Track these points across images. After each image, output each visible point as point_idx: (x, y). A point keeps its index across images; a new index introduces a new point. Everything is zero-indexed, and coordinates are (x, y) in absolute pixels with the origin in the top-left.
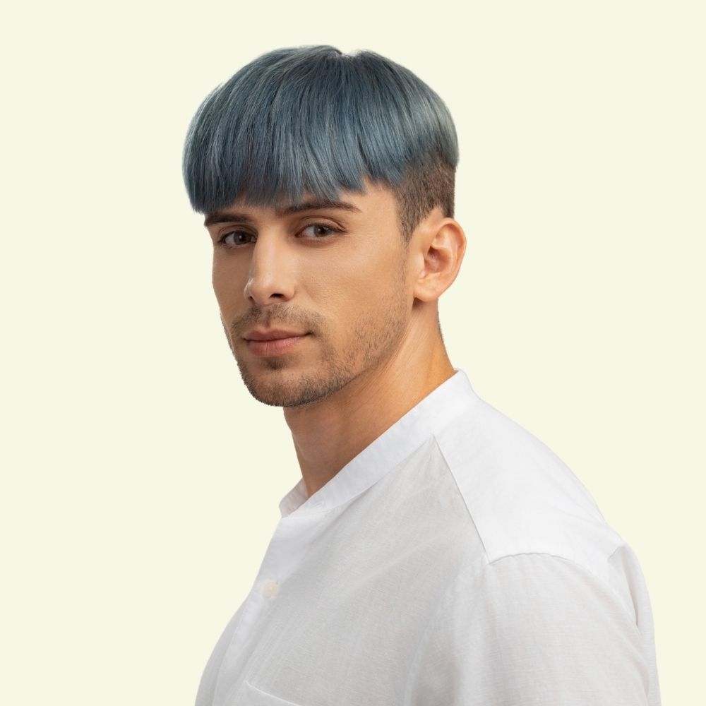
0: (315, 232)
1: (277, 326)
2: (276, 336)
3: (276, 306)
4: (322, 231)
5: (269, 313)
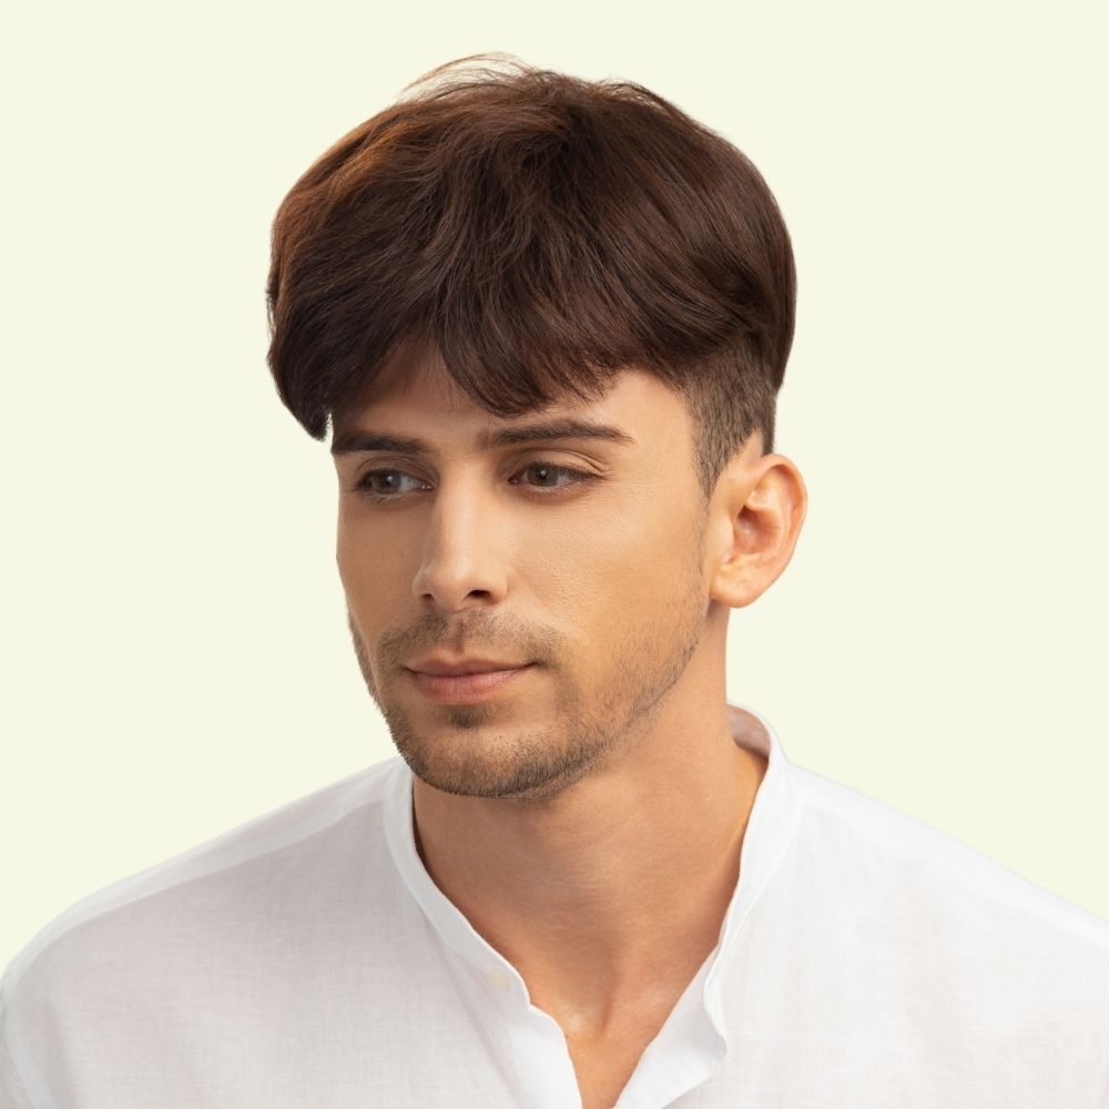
3: (474, 614)
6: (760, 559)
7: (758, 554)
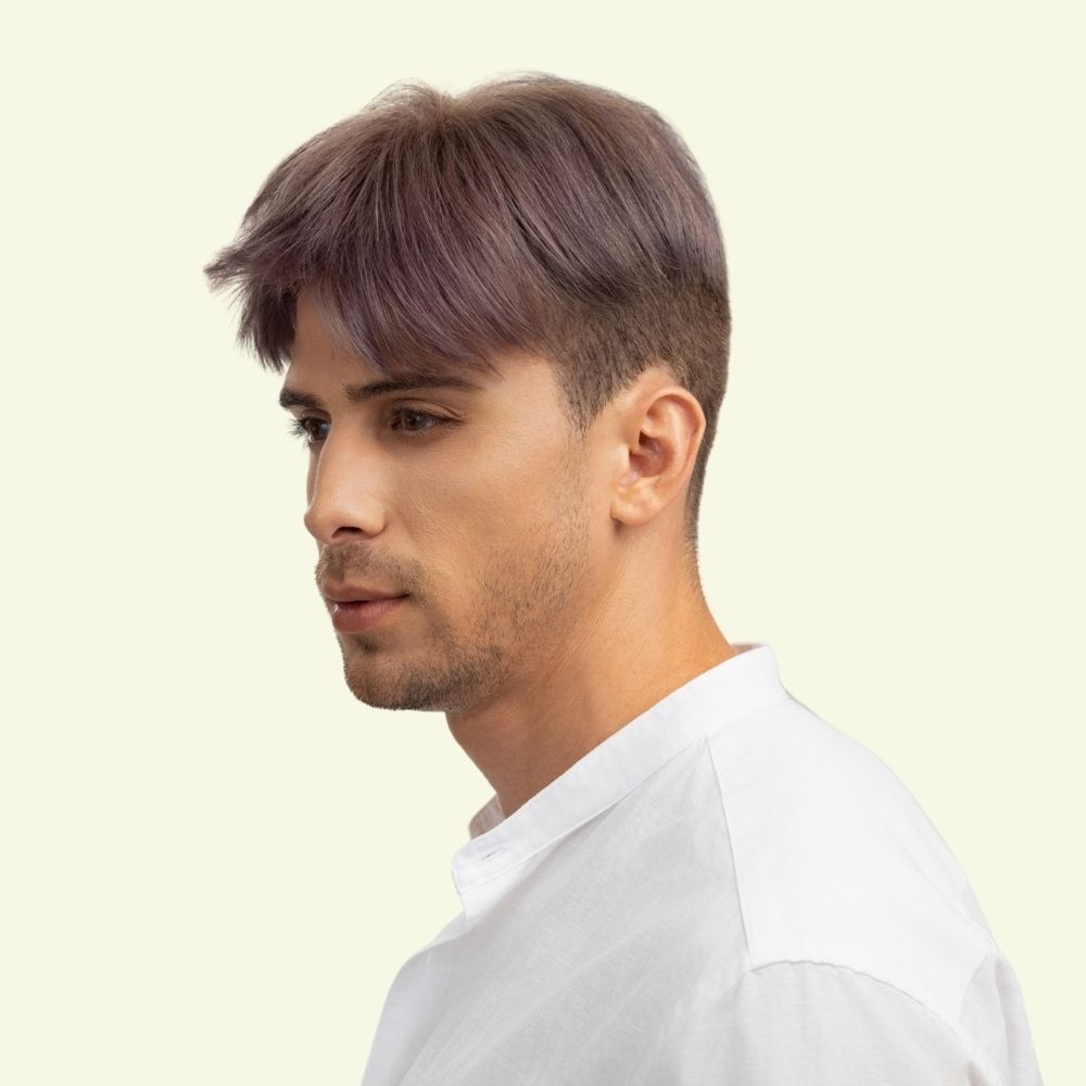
1: (353, 580)
2: (354, 596)
6: (658, 481)
7: (657, 477)
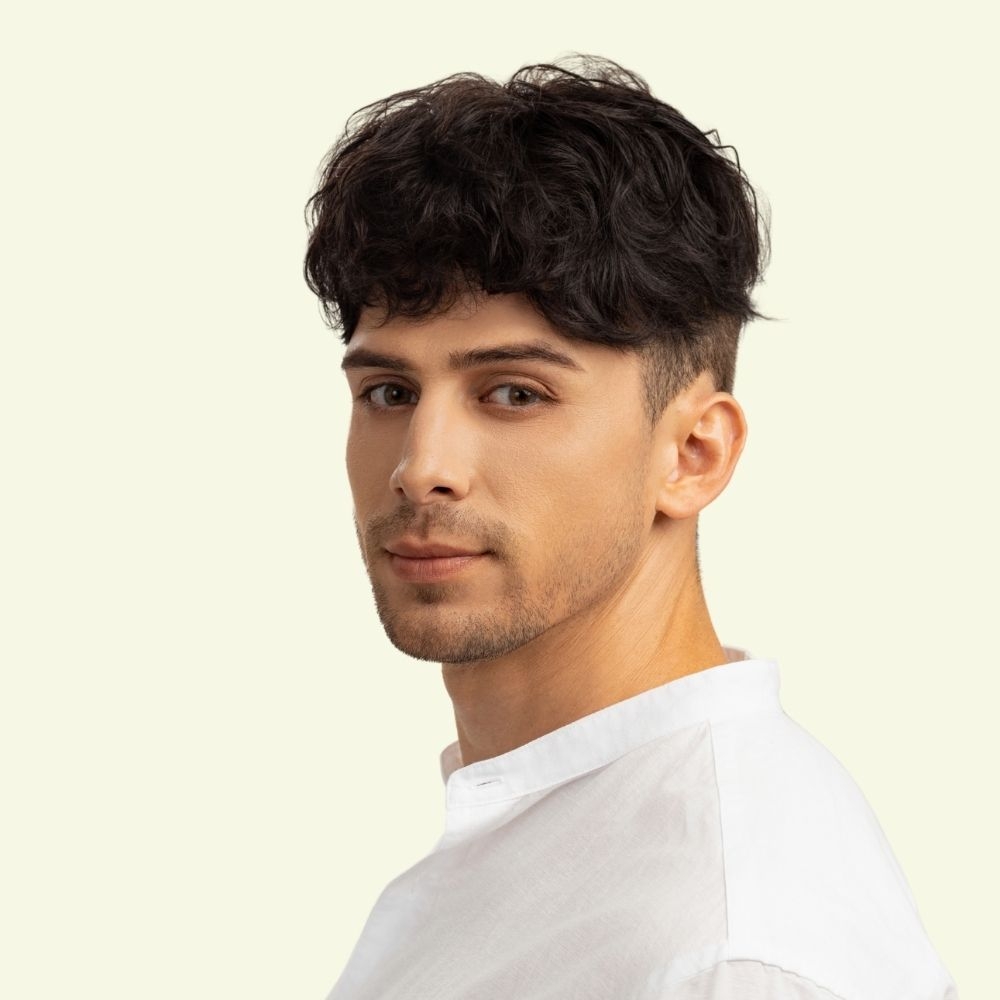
0: (511, 397)
1: (439, 538)
2: (435, 552)
4: (522, 396)
5: (427, 517)
6: (703, 480)
7: (700, 477)
